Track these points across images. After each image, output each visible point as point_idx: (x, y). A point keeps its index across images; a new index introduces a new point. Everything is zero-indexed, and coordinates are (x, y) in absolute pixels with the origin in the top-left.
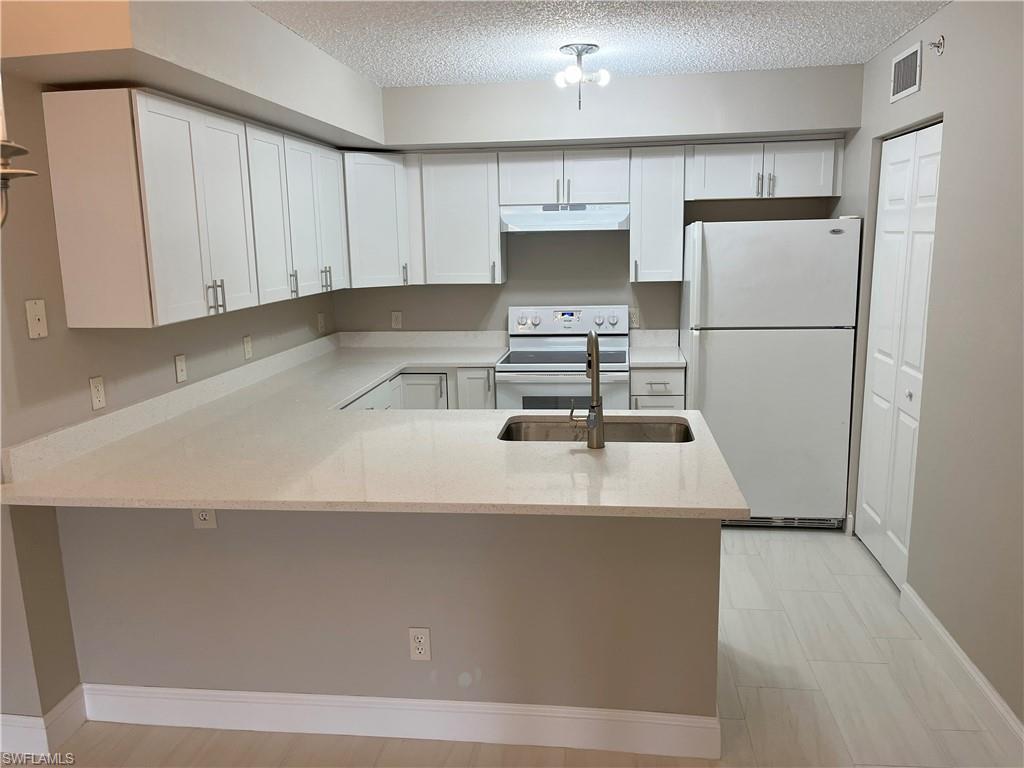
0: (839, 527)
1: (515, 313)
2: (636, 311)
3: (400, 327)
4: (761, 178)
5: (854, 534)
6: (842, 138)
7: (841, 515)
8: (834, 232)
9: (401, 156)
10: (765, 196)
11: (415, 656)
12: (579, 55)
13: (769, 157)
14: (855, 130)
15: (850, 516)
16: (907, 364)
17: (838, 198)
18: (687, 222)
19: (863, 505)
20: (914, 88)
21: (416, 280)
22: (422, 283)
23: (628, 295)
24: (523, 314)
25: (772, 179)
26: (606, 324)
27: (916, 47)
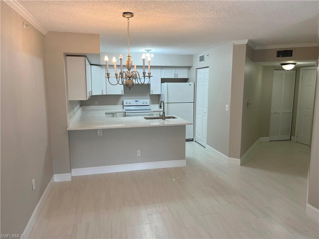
0: (192, 140)
1: (125, 101)
2: (150, 100)
3: (97, 104)
4: (175, 74)
5: (195, 141)
6: (189, 68)
7: (193, 138)
8: (190, 85)
9: (101, 66)
10: (176, 78)
11: (138, 155)
12: (148, 51)
13: (176, 70)
14: (192, 66)
15: (194, 138)
16: (204, 108)
17: (188, 79)
18: (161, 83)
19: (197, 135)
20: (203, 61)
21: (105, 94)
22: (106, 94)
23: (148, 97)
24: (126, 101)
25: (177, 75)
26: (145, 103)
27: (204, 55)
